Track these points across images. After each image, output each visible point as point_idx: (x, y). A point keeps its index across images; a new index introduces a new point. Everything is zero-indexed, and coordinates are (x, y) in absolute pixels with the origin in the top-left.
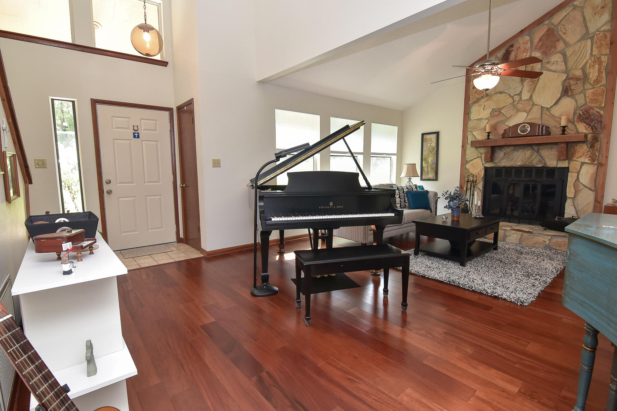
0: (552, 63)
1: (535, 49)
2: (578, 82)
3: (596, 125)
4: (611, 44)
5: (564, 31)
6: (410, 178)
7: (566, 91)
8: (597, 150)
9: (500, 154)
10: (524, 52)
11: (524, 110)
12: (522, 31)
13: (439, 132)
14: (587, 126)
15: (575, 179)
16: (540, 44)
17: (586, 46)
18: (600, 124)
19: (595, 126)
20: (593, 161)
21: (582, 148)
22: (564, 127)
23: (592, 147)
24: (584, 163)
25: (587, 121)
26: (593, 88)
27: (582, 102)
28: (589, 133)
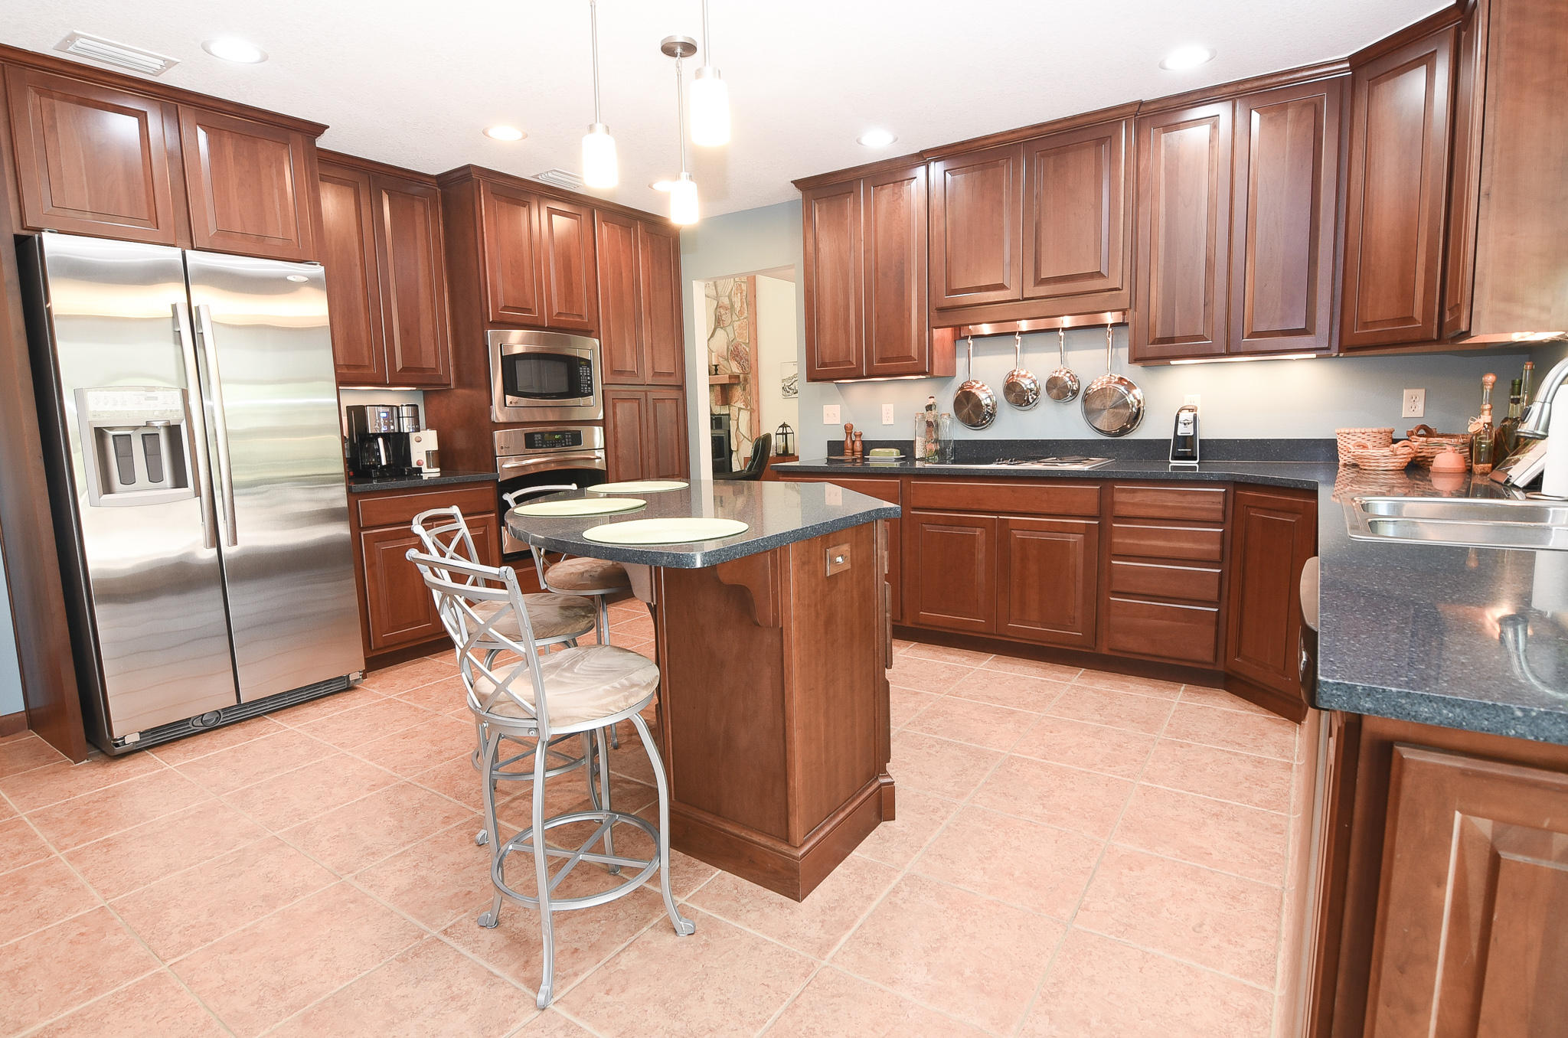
2: (727, 312)
3: (745, 364)
7: (718, 322)
8: (748, 393)
14: (737, 364)
15: (735, 426)
18: (747, 362)
20: (747, 406)
21: (738, 392)
22: (716, 366)
23: (744, 390)
24: (740, 409)
25: (738, 359)
26: (739, 320)
27: (732, 336)
28: (741, 374)
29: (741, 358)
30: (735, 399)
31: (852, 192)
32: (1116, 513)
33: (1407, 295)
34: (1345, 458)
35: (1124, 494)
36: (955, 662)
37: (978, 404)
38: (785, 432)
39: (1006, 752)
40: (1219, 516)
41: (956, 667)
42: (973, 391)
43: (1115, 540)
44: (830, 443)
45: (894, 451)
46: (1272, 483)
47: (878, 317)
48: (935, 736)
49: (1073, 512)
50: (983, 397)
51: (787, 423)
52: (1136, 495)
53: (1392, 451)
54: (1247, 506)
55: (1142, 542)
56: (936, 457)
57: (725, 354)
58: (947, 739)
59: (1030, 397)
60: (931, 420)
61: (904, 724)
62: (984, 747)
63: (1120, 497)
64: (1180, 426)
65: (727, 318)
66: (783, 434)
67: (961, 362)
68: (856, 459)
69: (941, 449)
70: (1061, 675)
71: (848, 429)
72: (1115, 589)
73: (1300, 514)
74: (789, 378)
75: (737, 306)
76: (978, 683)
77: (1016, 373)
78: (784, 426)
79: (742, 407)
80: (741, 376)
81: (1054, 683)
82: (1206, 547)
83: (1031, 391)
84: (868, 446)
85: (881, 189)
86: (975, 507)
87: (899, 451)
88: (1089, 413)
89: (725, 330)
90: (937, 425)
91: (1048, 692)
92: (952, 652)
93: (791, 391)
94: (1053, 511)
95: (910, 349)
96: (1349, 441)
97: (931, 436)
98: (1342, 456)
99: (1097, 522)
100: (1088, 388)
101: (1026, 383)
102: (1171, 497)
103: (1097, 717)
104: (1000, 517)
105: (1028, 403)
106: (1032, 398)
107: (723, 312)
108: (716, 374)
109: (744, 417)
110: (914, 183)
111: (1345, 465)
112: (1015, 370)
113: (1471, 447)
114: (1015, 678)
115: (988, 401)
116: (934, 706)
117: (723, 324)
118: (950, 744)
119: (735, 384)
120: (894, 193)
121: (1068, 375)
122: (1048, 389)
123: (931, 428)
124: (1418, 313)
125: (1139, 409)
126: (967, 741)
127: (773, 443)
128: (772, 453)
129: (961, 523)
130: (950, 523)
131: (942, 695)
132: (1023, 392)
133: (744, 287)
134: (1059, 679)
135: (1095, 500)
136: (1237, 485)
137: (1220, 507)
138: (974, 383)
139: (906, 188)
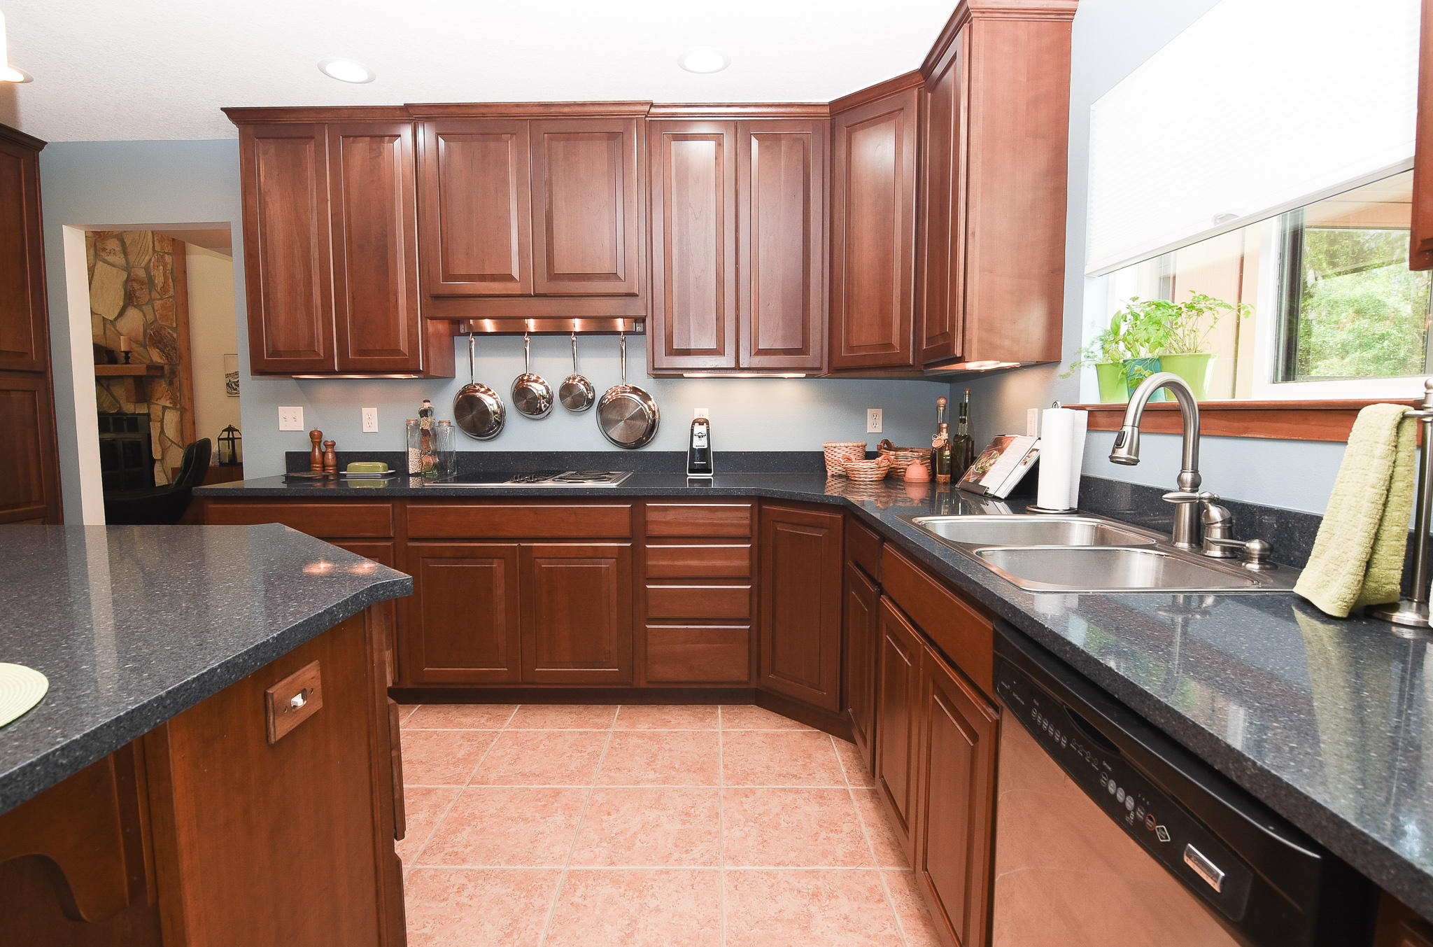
0: (108, 250)
2: (143, 287)
3: (171, 353)
7: (130, 298)
8: (177, 388)
14: (160, 353)
15: (160, 431)
17: (147, 236)
18: (174, 351)
20: (175, 404)
21: (162, 386)
22: (127, 353)
23: (171, 383)
24: (164, 408)
25: (160, 346)
26: (161, 299)
27: (150, 317)
28: (166, 364)
29: (166, 346)
30: (158, 395)
31: (314, 138)
32: (649, 533)
33: (886, 324)
34: (833, 469)
35: (656, 513)
36: (472, 726)
37: (485, 411)
38: (231, 436)
39: (562, 867)
40: (746, 532)
41: (476, 735)
42: (479, 395)
43: (649, 563)
44: (289, 456)
45: (380, 465)
46: (799, 498)
47: (353, 298)
48: (464, 867)
49: (604, 534)
50: (490, 402)
51: (234, 425)
52: (668, 512)
53: (877, 464)
54: (774, 521)
55: (676, 563)
56: (435, 471)
57: (141, 338)
58: (482, 867)
59: (543, 405)
60: (427, 427)
61: (415, 856)
62: (534, 867)
63: (652, 516)
64: (696, 439)
65: (143, 295)
66: (228, 439)
67: (461, 362)
68: (327, 476)
69: (440, 463)
70: (598, 721)
71: (316, 437)
72: (651, 615)
73: (826, 528)
75: (159, 280)
76: (507, 754)
77: (526, 378)
78: (230, 429)
79: (168, 405)
80: (166, 367)
81: (595, 733)
82: (737, 563)
83: (544, 398)
84: (345, 459)
85: (353, 142)
86: (491, 534)
87: (386, 465)
88: (605, 424)
89: (141, 310)
90: (435, 435)
91: (590, 750)
92: (467, 712)
93: (238, 389)
94: (582, 534)
95: (398, 342)
96: (836, 454)
97: (428, 446)
98: (830, 467)
99: (629, 545)
100: (603, 398)
101: (538, 389)
102: (701, 514)
103: (651, 775)
104: (522, 545)
105: (541, 411)
106: (545, 406)
107: (136, 286)
108: (127, 363)
109: (171, 418)
110: (397, 142)
111: (833, 476)
112: (525, 375)
113: (933, 460)
114: (549, 736)
115: (495, 408)
116: (455, 809)
117: (137, 301)
118: (486, 875)
119: (158, 377)
120: (371, 150)
121: (582, 382)
122: (562, 397)
123: (427, 438)
124: (895, 340)
125: (654, 420)
126: (508, 862)
127: (215, 449)
128: (213, 462)
129: (474, 555)
130: (460, 555)
131: (464, 787)
132: (536, 398)
133: (168, 259)
134: (596, 725)
135: (626, 519)
136: (760, 500)
137: (747, 522)
138: (478, 387)
139: (387, 146)
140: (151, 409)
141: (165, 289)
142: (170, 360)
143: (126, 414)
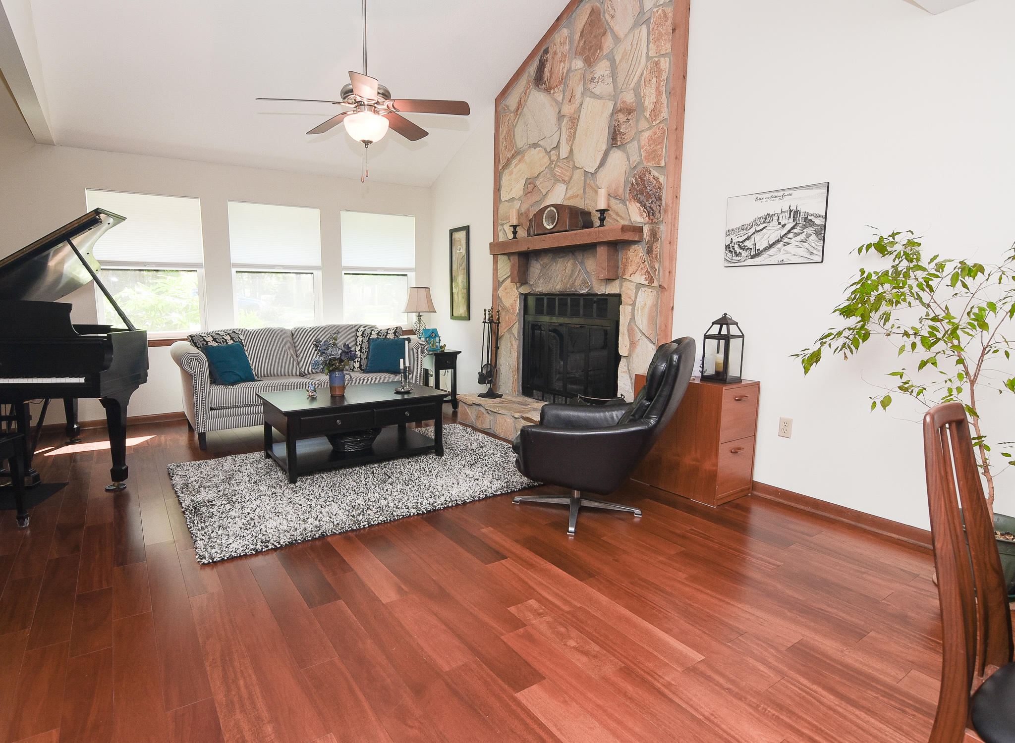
0: (596, 80)
1: (576, 54)
2: (630, 117)
3: (654, 206)
4: (674, 30)
5: (612, 12)
6: (419, 313)
7: (615, 139)
8: (656, 257)
9: (536, 268)
10: (561, 62)
11: (563, 180)
12: (558, 19)
13: (469, 226)
14: (641, 208)
15: (629, 317)
16: (582, 43)
17: (641, 40)
18: (658, 203)
19: (652, 209)
20: (651, 280)
21: (636, 254)
22: (603, 212)
23: (649, 251)
24: (639, 286)
25: (642, 198)
26: (649, 128)
27: (635, 158)
28: (645, 224)
29: (649, 196)
30: (631, 269)
38: (724, 333)
51: (730, 315)
57: (621, 189)
65: (629, 129)
66: (718, 337)
74: (743, 228)
75: (650, 101)
78: (724, 321)
79: (643, 282)
80: (646, 229)
89: (625, 152)
93: (744, 254)
107: (622, 118)
108: (602, 225)
109: (645, 302)
117: (622, 140)
119: (634, 242)
127: (699, 354)
133: (665, 64)
140: (624, 288)
141: (655, 112)
142: (651, 217)
143: (597, 295)
